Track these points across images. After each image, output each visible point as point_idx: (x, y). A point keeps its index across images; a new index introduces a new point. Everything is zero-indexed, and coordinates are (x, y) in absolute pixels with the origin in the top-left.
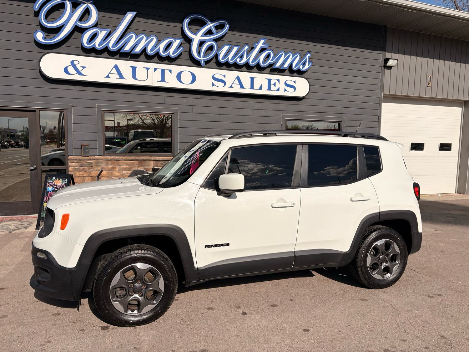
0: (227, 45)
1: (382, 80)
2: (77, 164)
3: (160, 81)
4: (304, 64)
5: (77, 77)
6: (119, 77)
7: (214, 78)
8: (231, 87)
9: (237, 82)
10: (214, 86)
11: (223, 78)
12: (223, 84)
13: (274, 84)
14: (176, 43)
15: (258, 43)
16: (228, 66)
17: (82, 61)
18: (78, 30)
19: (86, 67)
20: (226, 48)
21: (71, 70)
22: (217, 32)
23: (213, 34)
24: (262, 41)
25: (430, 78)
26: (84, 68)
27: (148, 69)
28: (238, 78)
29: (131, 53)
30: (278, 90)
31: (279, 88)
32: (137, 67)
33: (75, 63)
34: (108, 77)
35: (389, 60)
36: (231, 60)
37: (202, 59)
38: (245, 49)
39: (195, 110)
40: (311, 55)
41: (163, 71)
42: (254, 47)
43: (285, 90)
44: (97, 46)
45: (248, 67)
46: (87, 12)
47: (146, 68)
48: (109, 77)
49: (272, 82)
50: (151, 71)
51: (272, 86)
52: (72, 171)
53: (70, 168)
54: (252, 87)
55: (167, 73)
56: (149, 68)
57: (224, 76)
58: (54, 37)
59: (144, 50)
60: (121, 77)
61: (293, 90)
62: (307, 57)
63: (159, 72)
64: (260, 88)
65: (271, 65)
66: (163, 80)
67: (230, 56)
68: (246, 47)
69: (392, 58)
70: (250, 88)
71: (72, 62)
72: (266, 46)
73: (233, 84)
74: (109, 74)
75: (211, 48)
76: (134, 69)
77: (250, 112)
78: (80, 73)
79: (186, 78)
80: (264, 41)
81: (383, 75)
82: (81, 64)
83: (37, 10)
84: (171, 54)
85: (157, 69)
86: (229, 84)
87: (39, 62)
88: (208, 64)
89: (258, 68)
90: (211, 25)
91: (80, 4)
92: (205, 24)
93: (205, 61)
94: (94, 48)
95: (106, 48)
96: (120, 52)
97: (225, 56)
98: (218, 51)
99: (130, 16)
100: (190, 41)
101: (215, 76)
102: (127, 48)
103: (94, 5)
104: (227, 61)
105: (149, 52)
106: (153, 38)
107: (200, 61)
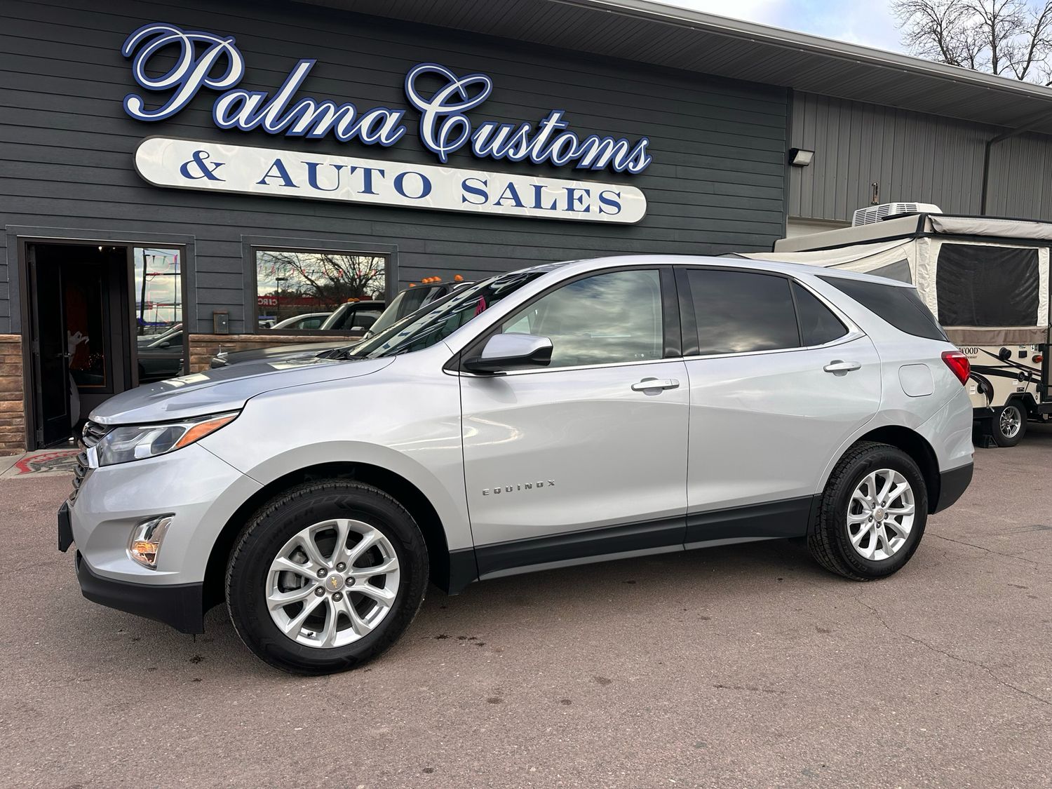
0: (489, 122)
1: (786, 190)
2: (205, 350)
4: (636, 160)
8: (498, 203)
9: (508, 194)
11: (481, 187)
12: (483, 199)
13: (580, 199)
14: (392, 119)
15: (548, 117)
16: (491, 163)
17: (214, 151)
19: (222, 164)
20: (487, 130)
21: (194, 169)
22: (469, 99)
23: (463, 101)
24: (556, 116)
25: (877, 187)
26: (218, 165)
28: (511, 186)
29: (307, 137)
31: (588, 207)
32: (318, 164)
33: (202, 155)
35: (797, 152)
36: (497, 152)
37: (442, 149)
38: (524, 131)
39: (432, 247)
40: (650, 142)
42: (541, 128)
43: (601, 210)
44: (242, 124)
45: (527, 166)
46: (224, 60)
48: (265, 183)
49: (576, 195)
51: (576, 203)
52: (196, 364)
53: (193, 357)
54: (538, 205)
55: (375, 175)
56: (342, 166)
58: (162, 107)
59: (332, 131)
60: (289, 183)
61: (614, 209)
62: (642, 145)
64: (554, 207)
67: (496, 145)
68: (526, 128)
69: (805, 149)
70: (534, 205)
72: (563, 125)
73: (501, 198)
74: (264, 177)
75: (458, 128)
76: (312, 168)
77: (534, 253)
78: (210, 176)
80: (559, 114)
81: (786, 180)
83: (129, 55)
84: (383, 140)
86: (493, 198)
87: (133, 154)
88: (453, 160)
89: (549, 168)
90: (458, 84)
91: (210, 44)
92: (446, 82)
93: (448, 154)
94: (236, 127)
95: (260, 128)
96: (287, 135)
97: (486, 144)
98: (471, 135)
99: (304, 67)
100: (419, 114)
101: (468, 183)
102: (299, 128)
103: (237, 46)
104: (490, 154)
105: (341, 135)
106: (348, 109)
107: (438, 155)
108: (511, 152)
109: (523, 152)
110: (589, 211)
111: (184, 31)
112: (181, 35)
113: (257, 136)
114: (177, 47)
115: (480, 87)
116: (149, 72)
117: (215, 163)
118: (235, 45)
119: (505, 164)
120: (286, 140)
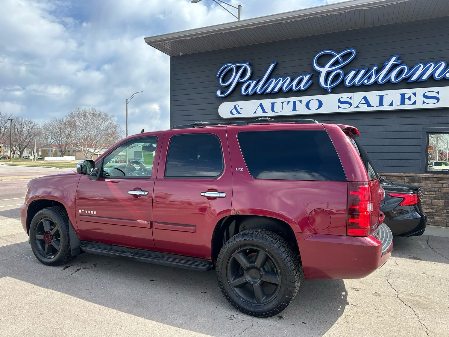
0: (354, 70)
3: (292, 111)
5: (237, 116)
6: (262, 112)
7: (340, 101)
8: (358, 107)
9: (363, 101)
10: (340, 108)
12: (349, 106)
13: (409, 98)
14: (306, 78)
15: (389, 60)
16: (354, 88)
17: (241, 104)
18: (239, 84)
19: (242, 108)
20: (352, 73)
21: (234, 111)
22: (344, 61)
23: (340, 63)
24: (394, 58)
26: (241, 109)
27: (283, 103)
28: (365, 98)
30: (414, 103)
31: (415, 101)
33: (237, 106)
34: (255, 113)
37: (329, 87)
38: (374, 70)
41: (294, 103)
42: (384, 66)
43: (424, 102)
44: (250, 93)
45: (376, 86)
46: (245, 71)
47: (281, 102)
49: (407, 96)
50: (285, 104)
51: (407, 101)
54: (381, 104)
55: (298, 103)
57: (351, 98)
58: (226, 91)
59: (281, 89)
60: (264, 112)
61: (434, 101)
63: (291, 104)
64: (392, 104)
65: (405, 80)
66: (294, 109)
67: (357, 80)
68: (375, 68)
70: (379, 105)
71: (235, 106)
72: (399, 62)
73: (359, 104)
74: (256, 111)
76: (273, 104)
77: (381, 129)
78: (239, 113)
79: (314, 105)
80: (396, 57)
82: (239, 107)
83: (218, 77)
84: (302, 88)
85: (290, 102)
86: (355, 104)
87: (217, 109)
88: (334, 91)
89: (389, 85)
90: (338, 56)
91: (241, 66)
92: (332, 56)
94: (248, 94)
95: (255, 93)
96: (264, 93)
97: (352, 80)
98: (344, 77)
99: (272, 66)
100: (319, 73)
101: (341, 100)
102: (269, 90)
103: (250, 65)
104: (354, 85)
105: (284, 90)
106: (288, 78)
107: (326, 89)
108: (366, 81)
109: (373, 80)
110: (415, 104)
111: (234, 64)
112: (233, 66)
113: (255, 96)
114: (231, 70)
115: (350, 54)
116: (224, 81)
117: (241, 108)
119: (362, 88)
120: (265, 95)
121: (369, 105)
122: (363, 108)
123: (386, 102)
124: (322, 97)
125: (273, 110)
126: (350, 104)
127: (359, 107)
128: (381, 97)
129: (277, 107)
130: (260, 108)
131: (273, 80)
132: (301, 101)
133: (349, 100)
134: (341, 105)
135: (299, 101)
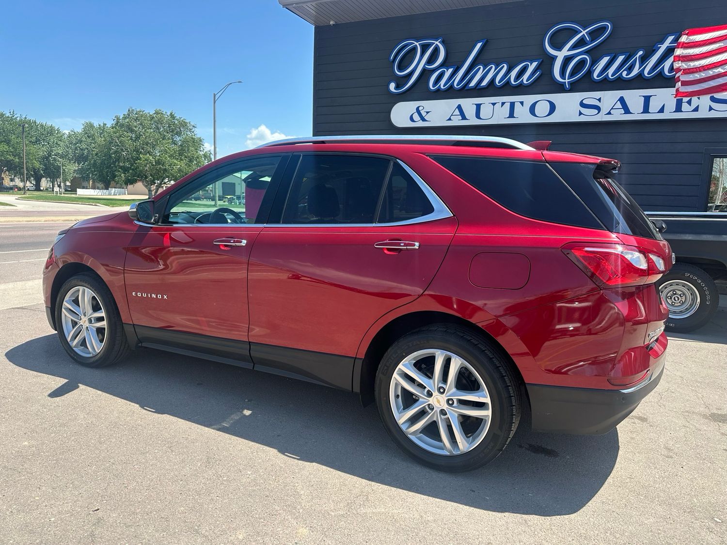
0: (607, 55)
3: (508, 118)
5: (420, 124)
6: (461, 118)
7: (582, 105)
8: (609, 113)
9: (619, 105)
10: (582, 115)
11: (595, 103)
12: (597, 111)
13: (689, 102)
14: (532, 66)
15: (662, 42)
16: (606, 84)
17: (427, 105)
19: (429, 112)
20: (606, 60)
21: (416, 117)
23: (587, 44)
24: (670, 39)
26: (427, 113)
27: (494, 104)
28: (622, 100)
30: (696, 109)
31: (698, 107)
33: (421, 108)
34: (450, 119)
36: (612, 76)
37: (567, 81)
38: (638, 55)
41: (512, 105)
42: (655, 50)
43: (711, 109)
44: (442, 87)
45: (640, 82)
47: (492, 103)
49: (685, 99)
50: (498, 106)
51: (685, 107)
54: (646, 110)
55: (517, 106)
56: (496, 103)
57: (599, 100)
58: (404, 85)
60: (464, 118)
63: (507, 106)
64: (662, 111)
66: (511, 115)
67: (611, 71)
68: (641, 53)
70: (642, 111)
71: (418, 109)
73: (612, 109)
74: (451, 116)
76: (478, 106)
77: (643, 148)
78: (423, 119)
79: (542, 109)
80: (672, 37)
82: (425, 110)
83: (391, 61)
84: (525, 82)
85: (505, 103)
86: (605, 110)
87: (389, 112)
88: (574, 88)
89: (659, 81)
90: (584, 32)
91: (429, 45)
92: (577, 32)
93: (571, 84)
95: (451, 87)
96: (466, 88)
97: (603, 71)
98: (591, 66)
99: (479, 45)
100: (553, 58)
101: (584, 102)
102: (473, 84)
103: (443, 42)
104: (606, 78)
105: (497, 83)
106: (504, 66)
107: (563, 85)
108: (624, 74)
109: (635, 71)
110: (698, 111)
111: (418, 40)
112: (416, 43)
113: (450, 93)
114: (414, 49)
115: (603, 29)
116: (401, 69)
118: (442, 42)
119: (619, 84)
120: (465, 92)
121: (627, 111)
122: (619, 115)
123: (654, 106)
124: (555, 97)
125: (478, 115)
126: (598, 109)
127: (611, 114)
128: (647, 99)
129: (485, 112)
130: (457, 112)
131: (480, 68)
132: (522, 103)
133: (597, 103)
134: (584, 110)
135: (520, 102)
